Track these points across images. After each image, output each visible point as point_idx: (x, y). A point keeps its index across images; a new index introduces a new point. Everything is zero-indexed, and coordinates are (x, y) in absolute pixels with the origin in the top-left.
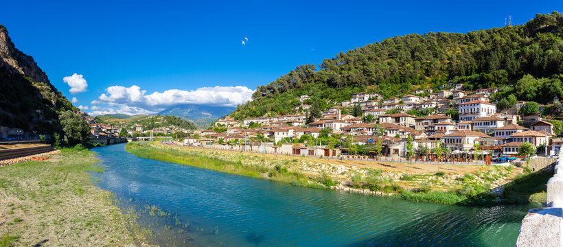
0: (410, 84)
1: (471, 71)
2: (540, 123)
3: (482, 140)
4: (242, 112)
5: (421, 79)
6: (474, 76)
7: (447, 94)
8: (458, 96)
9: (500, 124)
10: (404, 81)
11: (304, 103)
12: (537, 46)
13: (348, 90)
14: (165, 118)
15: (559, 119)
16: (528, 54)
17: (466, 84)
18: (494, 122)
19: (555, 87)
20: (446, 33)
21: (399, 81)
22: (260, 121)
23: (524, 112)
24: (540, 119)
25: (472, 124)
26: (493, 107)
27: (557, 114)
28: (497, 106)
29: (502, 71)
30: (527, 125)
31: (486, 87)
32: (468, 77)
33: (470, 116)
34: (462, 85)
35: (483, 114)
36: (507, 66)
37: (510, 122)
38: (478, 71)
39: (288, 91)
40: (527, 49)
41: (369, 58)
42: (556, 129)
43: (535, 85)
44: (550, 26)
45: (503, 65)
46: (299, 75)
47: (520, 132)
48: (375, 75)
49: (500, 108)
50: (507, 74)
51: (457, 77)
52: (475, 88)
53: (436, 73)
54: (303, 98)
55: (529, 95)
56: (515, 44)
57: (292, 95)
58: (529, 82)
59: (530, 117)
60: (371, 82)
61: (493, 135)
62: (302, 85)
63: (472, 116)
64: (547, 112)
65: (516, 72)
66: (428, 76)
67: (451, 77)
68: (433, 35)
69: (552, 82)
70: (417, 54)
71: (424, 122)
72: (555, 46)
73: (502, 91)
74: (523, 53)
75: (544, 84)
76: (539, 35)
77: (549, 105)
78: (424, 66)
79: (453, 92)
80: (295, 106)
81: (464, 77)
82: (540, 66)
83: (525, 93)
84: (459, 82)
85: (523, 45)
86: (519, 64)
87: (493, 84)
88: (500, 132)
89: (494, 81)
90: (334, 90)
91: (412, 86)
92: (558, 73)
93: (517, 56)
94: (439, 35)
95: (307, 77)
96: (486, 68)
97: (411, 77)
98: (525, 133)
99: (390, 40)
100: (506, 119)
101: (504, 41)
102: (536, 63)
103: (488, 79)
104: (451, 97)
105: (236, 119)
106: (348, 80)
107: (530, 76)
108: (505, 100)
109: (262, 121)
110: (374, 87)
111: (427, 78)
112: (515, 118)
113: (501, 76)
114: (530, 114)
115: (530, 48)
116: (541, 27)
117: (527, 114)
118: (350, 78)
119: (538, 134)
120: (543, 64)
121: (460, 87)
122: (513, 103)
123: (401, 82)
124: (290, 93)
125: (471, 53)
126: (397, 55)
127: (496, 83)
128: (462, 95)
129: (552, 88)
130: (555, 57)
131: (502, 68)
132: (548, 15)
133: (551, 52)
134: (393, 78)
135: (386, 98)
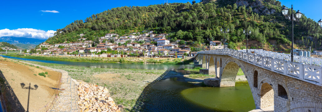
0: (129, 30)
1: (155, 26)
2: (186, 47)
3: (169, 52)
4: (52, 41)
5: (133, 28)
6: (157, 28)
7: (147, 35)
8: (152, 36)
9: (173, 47)
10: (126, 29)
11: (82, 37)
12: (182, 17)
13: (102, 32)
14: (2, 43)
15: (192, 46)
16: (179, 21)
17: (154, 31)
18: (171, 46)
19: (190, 35)
20: (140, 7)
21: (124, 28)
22: (63, 45)
23: (180, 43)
24: (186, 46)
25: (163, 47)
26: (169, 41)
27: (191, 44)
28: (170, 41)
29: (169, 27)
30: (182, 48)
31: (162, 33)
32: (155, 28)
33: (161, 44)
34: (153, 31)
35: (166, 44)
36: (170, 25)
37: (176, 47)
38: (158, 26)
39: (72, 32)
40: (178, 19)
41: (109, 18)
42: (191, 49)
43: (183, 34)
44: (187, 9)
45: (169, 24)
46: (77, 25)
47: (180, 50)
48: (113, 26)
49: (171, 42)
50: (171, 28)
51: (149, 28)
52: (158, 33)
53: (139, 25)
54: (82, 35)
55: (181, 38)
56: (173, 15)
57: (75, 33)
58: (180, 33)
59: (182, 45)
60: (112, 29)
61: (171, 51)
62: (79, 29)
63: (162, 44)
64: (188, 44)
65: (174, 28)
66: (136, 26)
67: (146, 27)
68: (135, 7)
69: (189, 33)
70: (130, 16)
71: (144, 46)
72: (189, 19)
73: (170, 35)
74: (177, 20)
75: (186, 34)
76: (183, 13)
77: (188, 41)
78: (134, 22)
79: (149, 34)
80: (79, 38)
81: (153, 28)
82: (184, 26)
83: (180, 37)
84: (151, 30)
85: (176, 16)
86: (175, 25)
87: (166, 32)
88: (174, 50)
89: (166, 31)
90: (95, 32)
91: (130, 31)
92: (191, 30)
93: (174, 21)
94: (137, 7)
95: (81, 25)
96: (162, 25)
97: (129, 27)
98: (182, 50)
99: (115, 9)
100: (174, 46)
101: (168, 14)
102: (182, 25)
103: (164, 30)
104: (149, 36)
105: (50, 44)
106: (101, 27)
107: (181, 31)
108: (173, 39)
109: (64, 45)
110: (113, 31)
111: (136, 27)
112: (177, 45)
113: (168, 29)
114: (182, 44)
115: (179, 18)
116: (183, 8)
117: (181, 44)
118: (102, 27)
119: (187, 51)
120: (185, 26)
121: (152, 32)
122: (176, 40)
123: (125, 29)
124: (74, 33)
125: (153, 17)
126: (121, 17)
127: (167, 32)
128: (153, 36)
129: (189, 36)
130: (189, 24)
131: (169, 26)
132: (185, 3)
133: (188, 21)
134: (121, 27)
135: (120, 36)
